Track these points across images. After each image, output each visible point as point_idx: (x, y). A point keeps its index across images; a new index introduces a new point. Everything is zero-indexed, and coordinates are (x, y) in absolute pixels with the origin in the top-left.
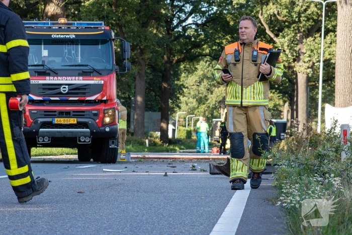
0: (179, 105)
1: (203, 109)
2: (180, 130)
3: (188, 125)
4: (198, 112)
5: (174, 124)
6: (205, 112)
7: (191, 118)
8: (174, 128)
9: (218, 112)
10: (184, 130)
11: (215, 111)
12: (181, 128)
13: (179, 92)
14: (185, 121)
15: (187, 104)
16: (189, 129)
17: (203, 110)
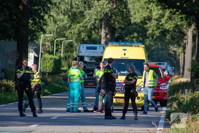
0: (44, 27)
1: (77, 29)
2: (45, 59)
3: (57, 51)
4: (71, 33)
5: (37, 51)
6: (80, 33)
7: (61, 41)
8: (36, 56)
9: (98, 34)
10: (51, 59)
11: (93, 32)
12: (47, 56)
13: (44, 10)
14: (53, 45)
15: (55, 22)
16: (57, 58)
17: (76, 31)
